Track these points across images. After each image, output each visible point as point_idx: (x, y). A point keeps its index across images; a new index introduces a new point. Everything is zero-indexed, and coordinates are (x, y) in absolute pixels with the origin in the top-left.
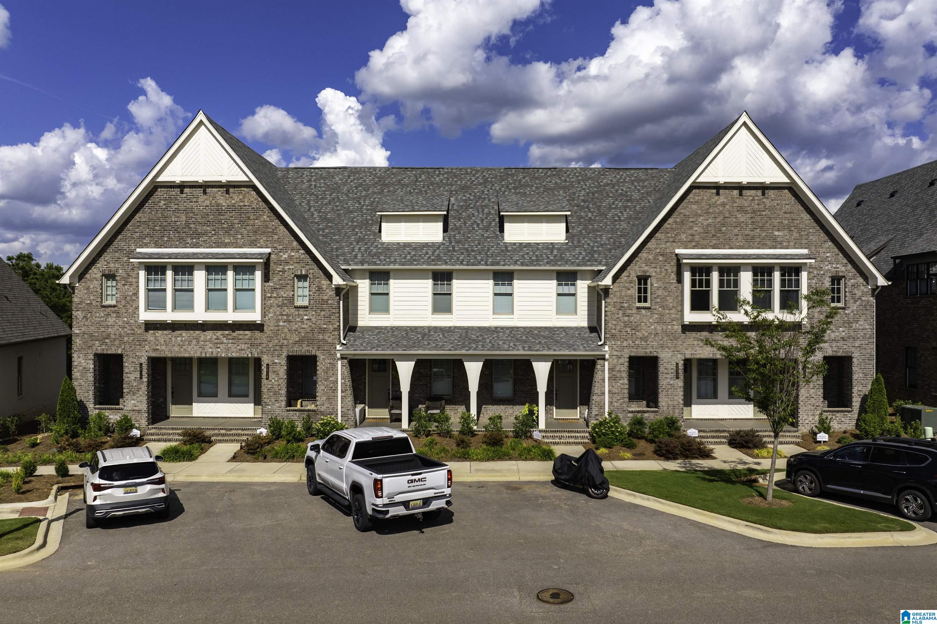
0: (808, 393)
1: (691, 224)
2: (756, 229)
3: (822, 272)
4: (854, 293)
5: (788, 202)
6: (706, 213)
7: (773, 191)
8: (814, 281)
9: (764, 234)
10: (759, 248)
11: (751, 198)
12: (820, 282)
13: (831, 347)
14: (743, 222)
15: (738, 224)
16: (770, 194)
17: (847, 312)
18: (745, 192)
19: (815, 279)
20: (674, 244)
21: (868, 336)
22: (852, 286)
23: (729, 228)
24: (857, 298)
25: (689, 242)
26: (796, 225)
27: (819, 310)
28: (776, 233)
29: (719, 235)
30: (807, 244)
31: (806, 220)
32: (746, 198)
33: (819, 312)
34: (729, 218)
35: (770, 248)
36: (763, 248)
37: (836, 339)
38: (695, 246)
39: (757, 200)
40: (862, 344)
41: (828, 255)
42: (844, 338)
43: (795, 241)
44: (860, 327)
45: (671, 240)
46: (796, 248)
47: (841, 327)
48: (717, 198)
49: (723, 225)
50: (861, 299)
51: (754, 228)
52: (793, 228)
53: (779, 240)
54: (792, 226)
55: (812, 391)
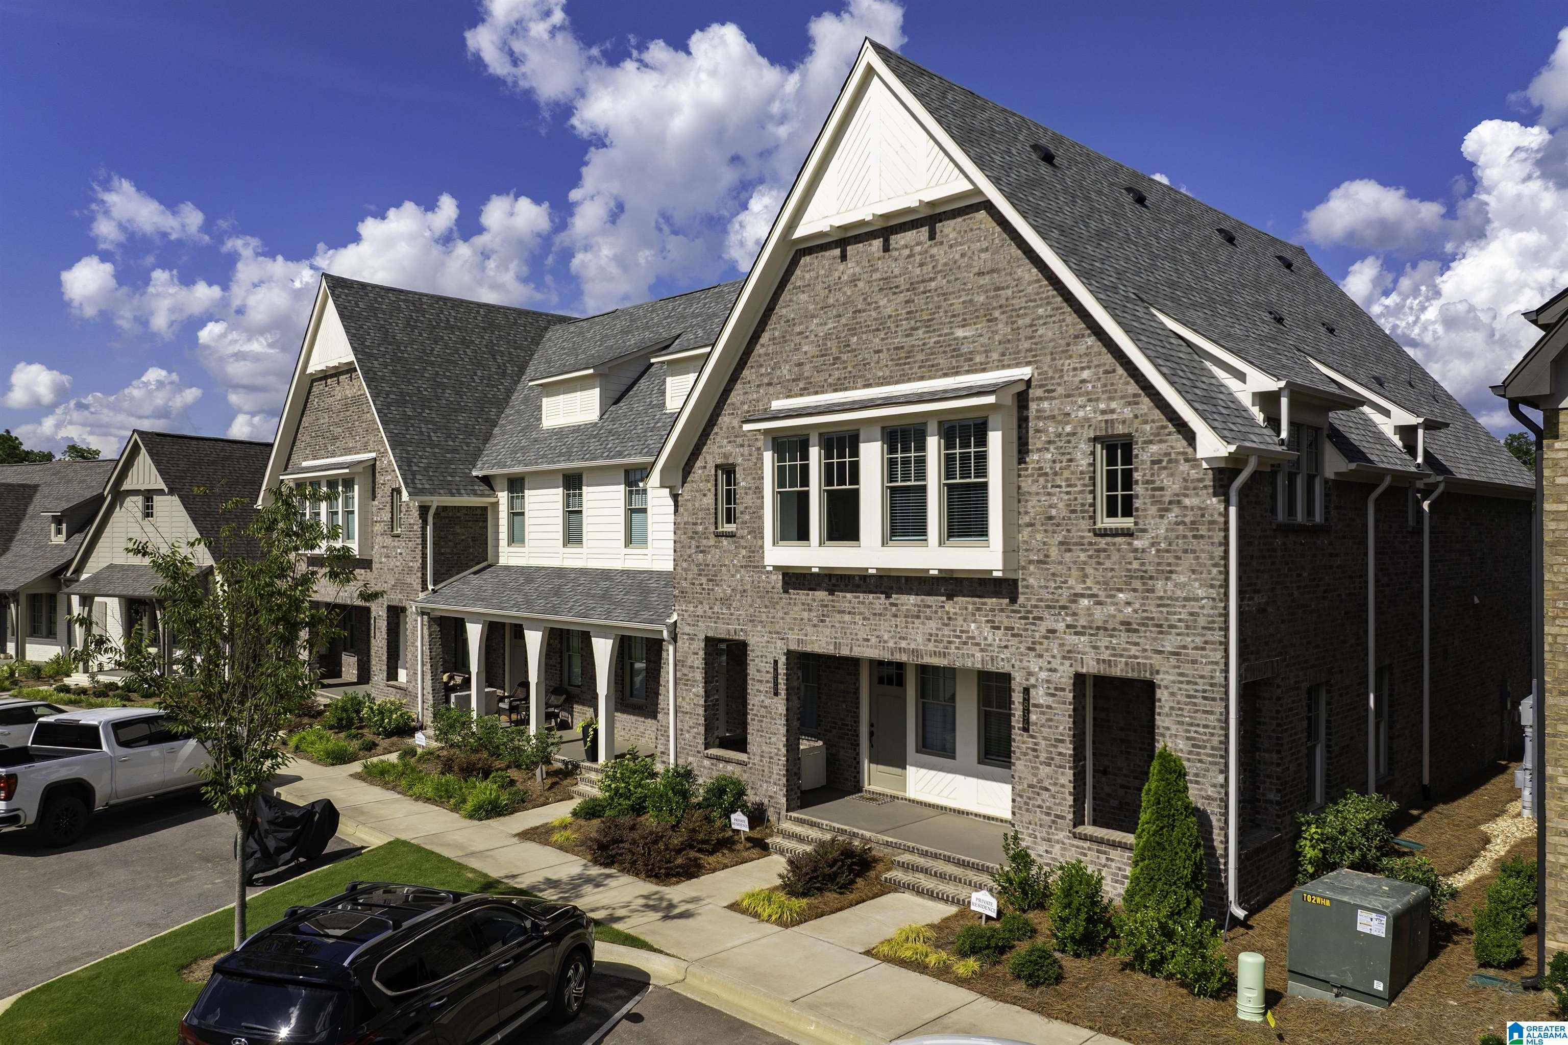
2: (917, 329)
3: (1068, 429)
4: (1158, 484)
5: (985, 244)
6: (822, 308)
7: (952, 223)
8: (1049, 456)
9: (933, 340)
10: (922, 378)
11: (907, 252)
12: (1065, 458)
13: (1095, 647)
14: (890, 317)
15: (881, 325)
16: (946, 231)
17: (1137, 543)
18: (899, 240)
19: (1052, 449)
20: (771, 390)
22: (1153, 462)
23: (864, 337)
24: (1167, 499)
25: (794, 380)
26: (1003, 302)
27: (1060, 539)
28: (960, 333)
29: (844, 357)
30: (1030, 350)
31: (1029, 284)
32: (897, 253)
33: (1061, 543)
34: (864, 311)
35: (946, 375)
36: (930, 378)
37: (1110, 627)
38: (805, 389)
39: (920, 254)
41: (1086, 374)
42: (1129, 624)
43: (1001, 349)
44: (1179, 593)
46: (1004, 367)
47: (1120, 590)
48: (842, 267)
49: (853, 331)
50: (1179, 502)
51: (913, 329)
52: (997, 314)
53: (965, 349)
54: (994, 308)
55: (1044, 771)
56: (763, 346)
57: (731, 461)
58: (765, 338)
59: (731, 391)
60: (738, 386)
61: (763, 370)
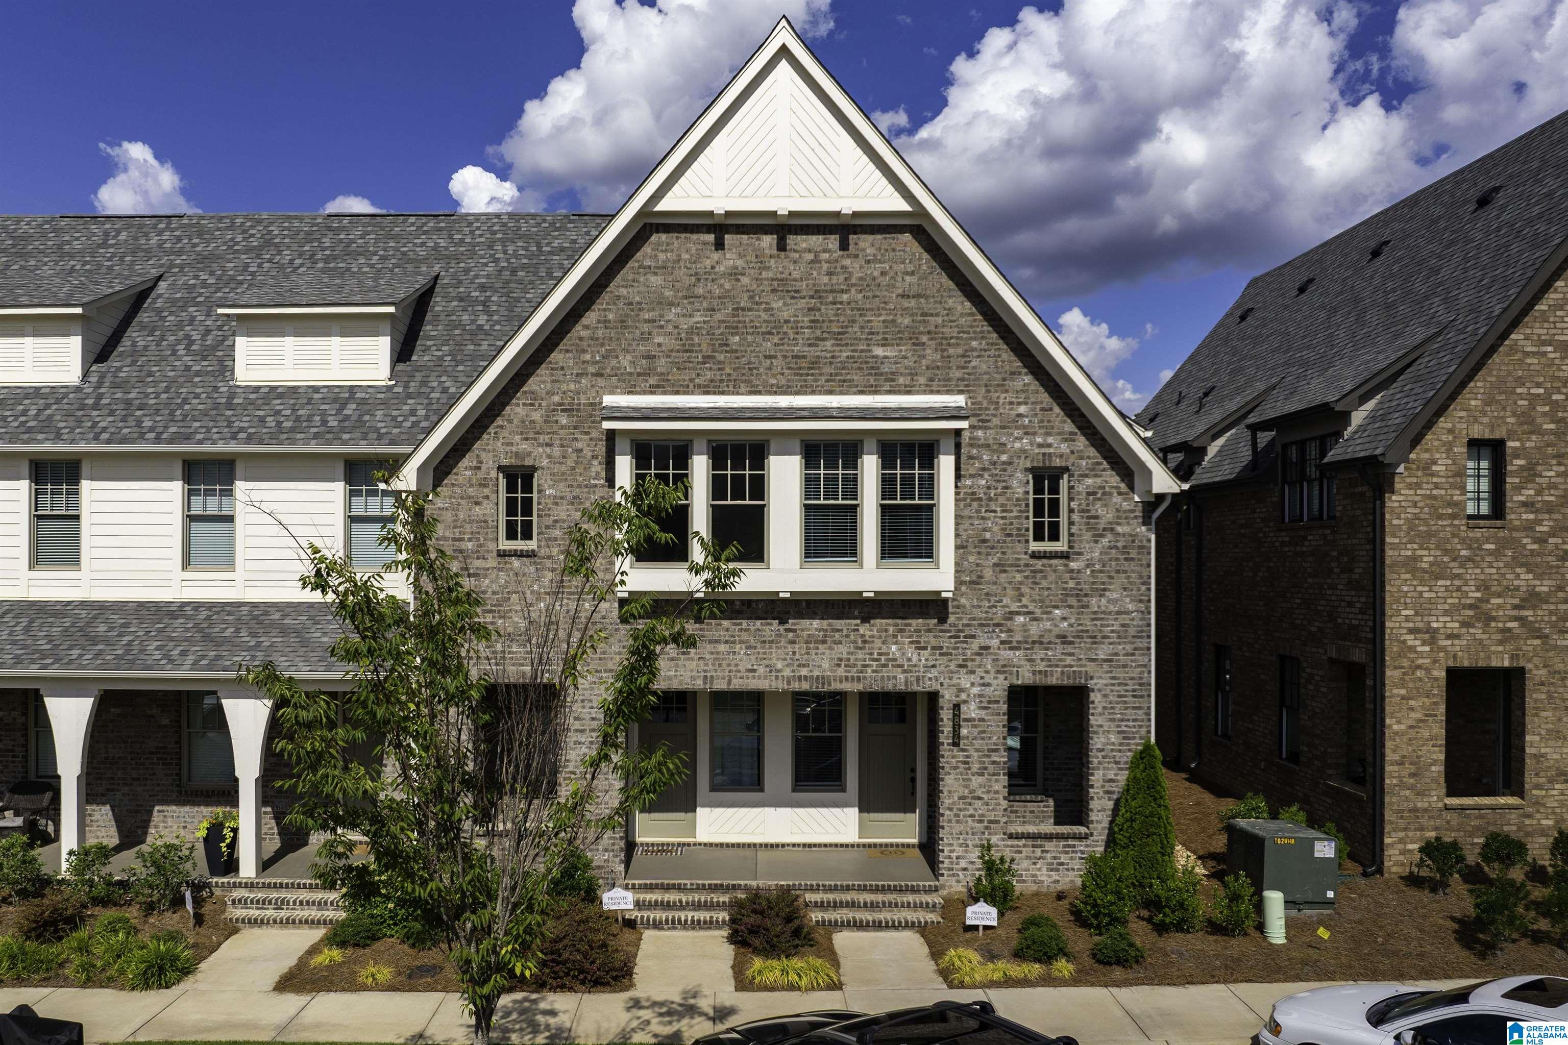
0: (966, 787)
1: (646, 328)
2: (824, 339)
3: (1004, 458)
4: (1093, 513)
5: (910, 268)
6: (686, 297)
7: (870, 238)
8: (983, 482)
9: (845, 354)
10: (831, 392)
11: (811, 256)
12: (1000, 485)
13: (1030, 660)
14: (787, 322)
15: (775, 327)
16: (862, 245)
17: (1074, 565)
18: (795, 241)
19: (986, 476)
20: (601, 382)
21: (1132, 631)
22: (1089, 494)
23: (750, 338)
24: (1101, 526)
25: (639, 375)
26: (933, 328)
27: (995, 560)
28: (879, 351)
29: (721, 357)
30: (963, 379)
31: (962, 315)
32: (797, 255)
33: (995, 565)
34: (750, 310)
35: (861, 392)
36: (841, 393)
37: (1045, 640)
38: (658, 386)
39: (828, 262)
40: (1116, 654)
41: (1022, 409)
42: (1065, 637)
43: (929, 373)
44: (1111, 608)
45: (591, 369)
46: (932, 392)
47: (1056, 607)
48: (716, 256)
49: (733, 329)
50: (1112, 529)
51: (817, 339)
52: (924, 339)
53: (885, 369)
54: (921, 333)
55: (976, 781)
56: (586, 327)
57: (528, 462)
58: (591, 318)
59: (529, 376)
60: (543, 371)
61: (588, 357)
